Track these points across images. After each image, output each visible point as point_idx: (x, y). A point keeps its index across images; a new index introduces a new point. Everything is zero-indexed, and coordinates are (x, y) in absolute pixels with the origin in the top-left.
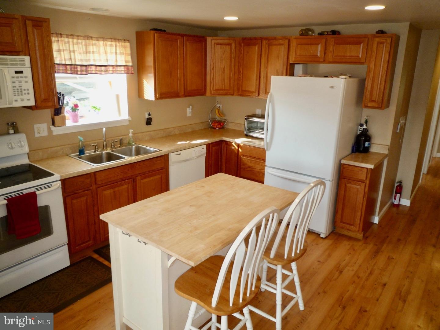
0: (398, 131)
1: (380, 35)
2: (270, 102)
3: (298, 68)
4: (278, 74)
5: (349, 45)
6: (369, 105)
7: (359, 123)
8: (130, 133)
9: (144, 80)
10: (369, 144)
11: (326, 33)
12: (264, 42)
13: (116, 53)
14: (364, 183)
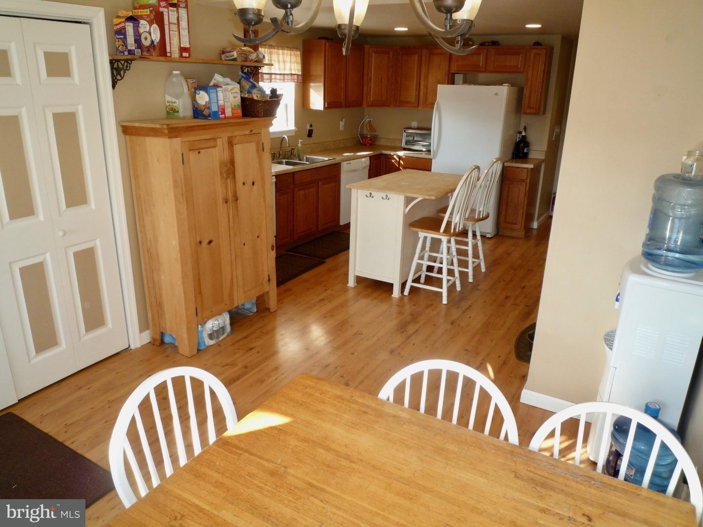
0: (554, 139)
1: (536, 47)
2: (437, 110)
3: (459, 77)
4: (443, 83)
5: (508, 56)
6: (528, 111)
7: (518, 130)
8: (298, 143)
9: (311, 89)
10: (528, 150)
11: (487, 44)
12: (424, 52)
13: (291, 62)
14: (524, 182)
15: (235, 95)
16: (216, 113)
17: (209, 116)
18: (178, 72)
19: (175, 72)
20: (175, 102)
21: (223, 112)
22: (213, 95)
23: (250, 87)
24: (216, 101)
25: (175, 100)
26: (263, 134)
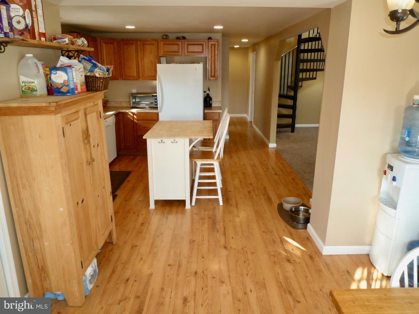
2: (159, 81)
3: (163, 59)
6: (211, 79)
10: (212, 102)
12: (139, 43)
15: (81, 74)
16: (73, 89)
17: (68, 92)
18: (31, 55)
19: (27, 55)
20: (33, 83)
21: (77, 89)
22: (70, 74)
23: (92, 66)
24: (72, 79)
25: (32, 80)
26: (99, 104)
